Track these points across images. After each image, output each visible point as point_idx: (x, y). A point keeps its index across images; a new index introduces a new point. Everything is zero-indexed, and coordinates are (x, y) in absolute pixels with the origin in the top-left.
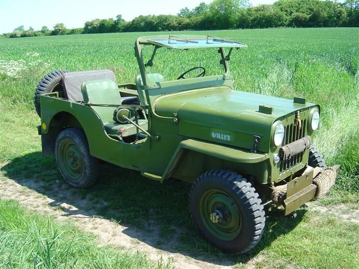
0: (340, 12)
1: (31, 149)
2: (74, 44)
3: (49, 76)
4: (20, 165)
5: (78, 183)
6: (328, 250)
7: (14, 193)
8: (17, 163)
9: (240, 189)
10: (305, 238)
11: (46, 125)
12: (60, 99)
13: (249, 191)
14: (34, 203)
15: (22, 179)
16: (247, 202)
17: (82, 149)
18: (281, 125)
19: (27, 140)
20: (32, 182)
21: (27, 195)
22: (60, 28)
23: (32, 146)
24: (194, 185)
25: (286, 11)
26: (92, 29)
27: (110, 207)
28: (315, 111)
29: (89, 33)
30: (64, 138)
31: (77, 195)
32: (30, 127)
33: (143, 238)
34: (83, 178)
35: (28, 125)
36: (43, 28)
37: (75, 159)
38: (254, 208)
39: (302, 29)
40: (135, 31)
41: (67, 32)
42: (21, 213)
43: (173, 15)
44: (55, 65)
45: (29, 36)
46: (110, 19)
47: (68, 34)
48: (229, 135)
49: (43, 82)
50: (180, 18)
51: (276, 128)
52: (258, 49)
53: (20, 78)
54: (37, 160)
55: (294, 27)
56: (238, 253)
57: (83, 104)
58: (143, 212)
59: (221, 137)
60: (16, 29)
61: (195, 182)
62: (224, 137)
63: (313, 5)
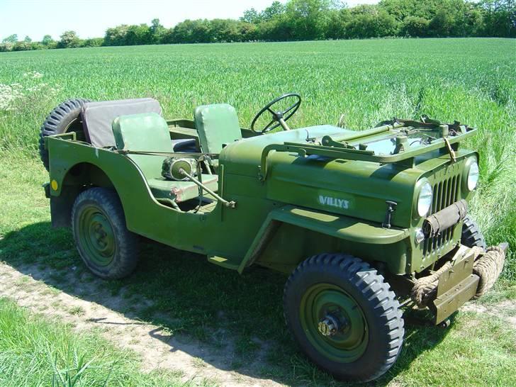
0: (474, 16)
1: (32, 219)
2: (92, 60)
3: (61, 108)
4: (16, 243)
5: (106, 272)
6: (495, 374)
7: (9, 286)
8: (11, 240)
9: (368, 285)
10: (458, 356)
11: (58, 182)
12: (79, 143)
13: (382, 289)
14: (40, 303)
15: (20, 265)
16: (378, 306)
17: (115, 221)
18: (428, 184)
19: (26, 204)
20: (35, 268)
21: (28, 289)
22: (71, 38)
23: (33, 213)
24: (292, 275)
25: (396, 14)
26: (115, 39)
27: (157, 309)
28: (472, 162)
29: (112, 45)
30: (86, 202)
31: (105, 290)
32: (31, 185)
33: (210, 358)
34: (115, 265)
35: (28, 181)
36: (46, 37)
37: (103, 236)
38: (389, 314)
39: (418, 40)
40: (178, 43)
41: (80, 43)
42: (22, 321)
43: (233, 19)
44: (65, 91)
45: (25, 49)
46: (142, 25)
47: (82, 46)
48: (347, 200)
49: (53, 117)
50: (243, 24)
51: (420, 188)
52: (359, 69)
53: (14, 111)
54: (42, 235)
55: (408, 37)
56: (360, 382)
57: (115, 151)
58: (208, 315)
59: (334, 203)
60: (6, 40)
61: (294, 272)
62: (338, 203)
63: (435, 5)
